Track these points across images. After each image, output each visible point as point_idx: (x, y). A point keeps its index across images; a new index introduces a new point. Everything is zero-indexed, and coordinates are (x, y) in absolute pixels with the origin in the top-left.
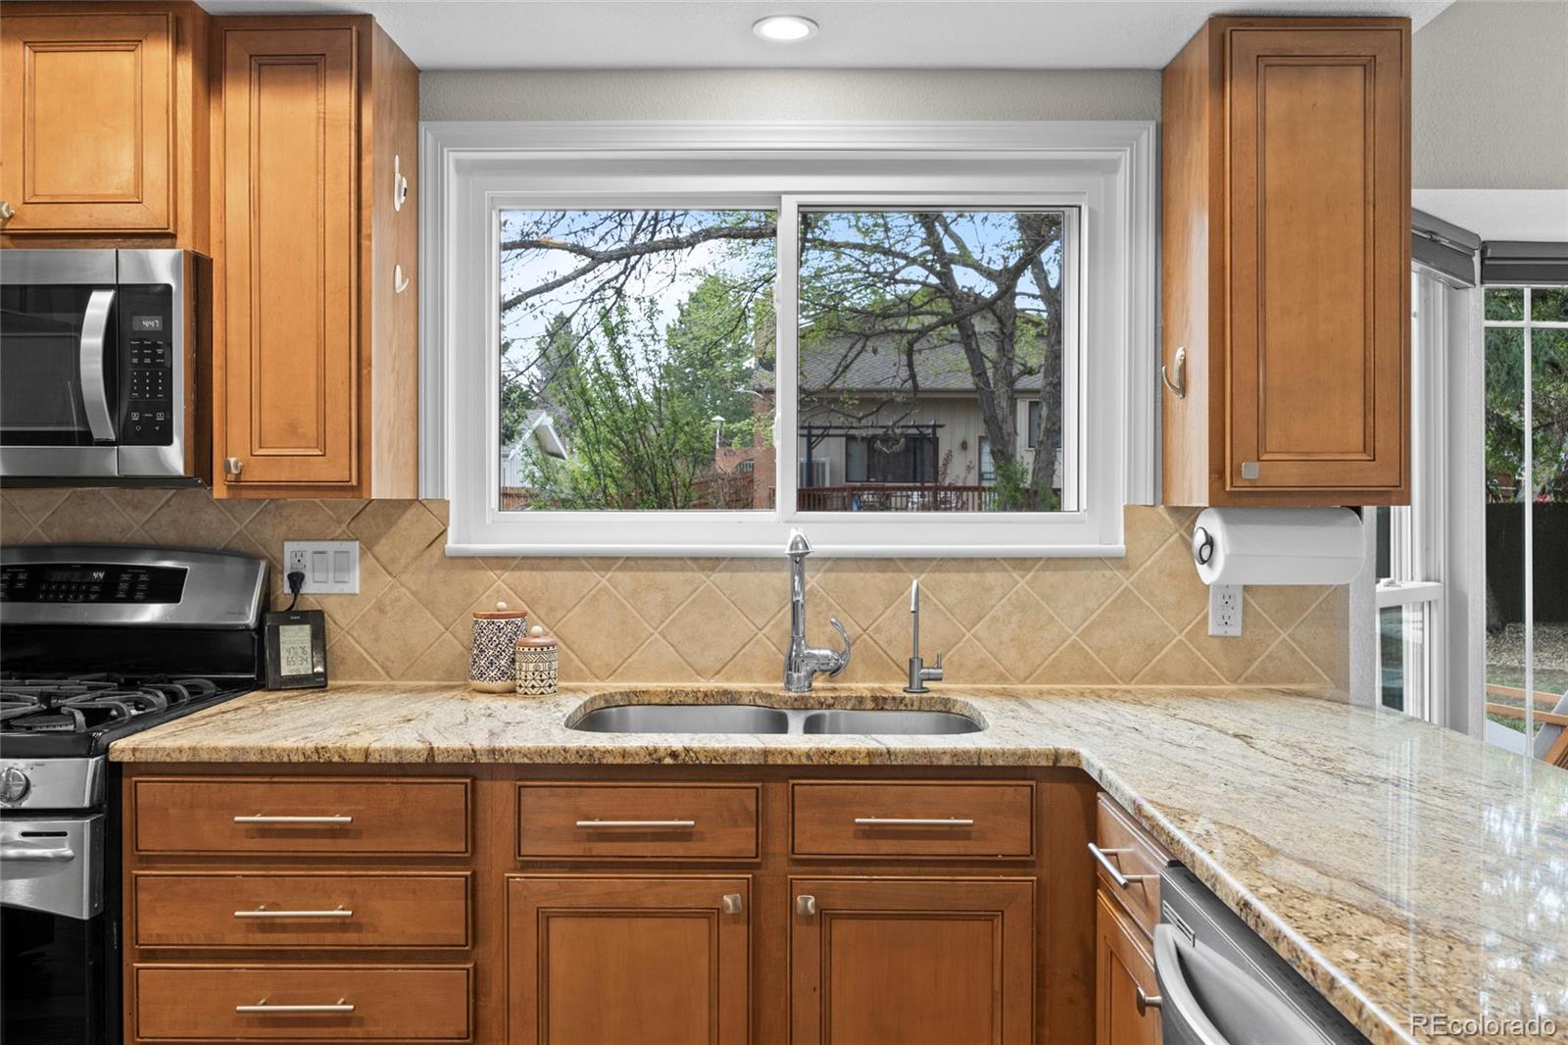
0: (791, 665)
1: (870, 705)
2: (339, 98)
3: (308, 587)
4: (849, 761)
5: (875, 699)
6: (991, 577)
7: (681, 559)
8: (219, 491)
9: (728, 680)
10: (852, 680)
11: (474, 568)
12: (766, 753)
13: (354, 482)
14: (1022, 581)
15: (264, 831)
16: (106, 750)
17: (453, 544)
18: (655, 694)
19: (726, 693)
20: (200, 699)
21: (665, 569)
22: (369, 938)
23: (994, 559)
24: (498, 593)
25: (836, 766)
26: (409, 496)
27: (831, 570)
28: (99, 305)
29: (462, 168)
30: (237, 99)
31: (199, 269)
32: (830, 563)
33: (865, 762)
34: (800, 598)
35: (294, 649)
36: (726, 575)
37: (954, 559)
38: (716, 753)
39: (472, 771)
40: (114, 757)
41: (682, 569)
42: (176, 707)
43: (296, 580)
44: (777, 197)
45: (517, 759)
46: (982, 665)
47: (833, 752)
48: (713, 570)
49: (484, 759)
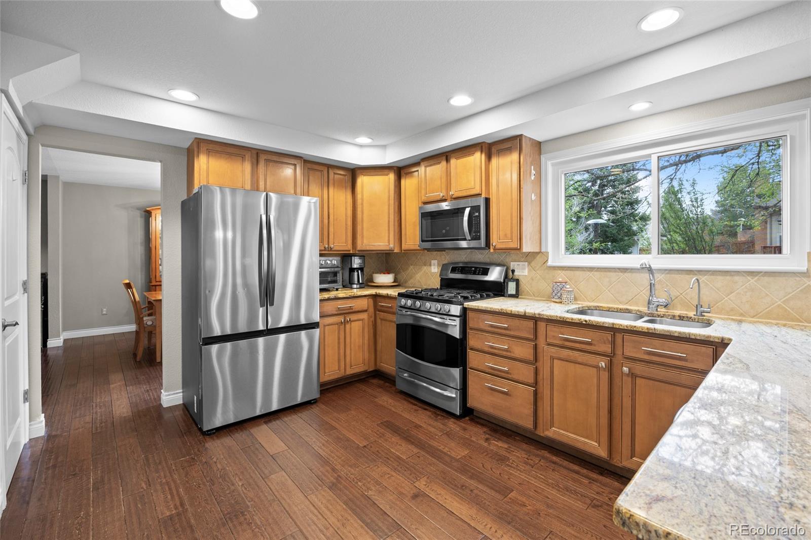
0: (649, 303)
1: (678, 318)
2: (515, 156)
3: (516, 273)
4: (640, 330)
5: (680, 316)
6: (736, 278)
7: (614, 269)
8: (492, 250)
9: (631, 306)
10: (676, 310)
11: (555, 270)
12: (613, 324)
13: (519, 248)
14: (752, 281)
15: (492, 326)
16: (463, 305)
17: (550, 263)
18: (604, 307)
19: (627, 309)
20: (488, 297)
21: (610, 271)
22: (512, 355)
23: (739, 272)
24: (561, 276)
25: (636, 331)
26: (538, 251)
27: (668, 273)
28: (467, 211)
29: (553, 165)
30: (494, 161)
31: (487, 200)
32: (667, 272)
33: (646, 331)
34: (653, 282)
35: (511, 288)
36: (630, 274)
37: (720, 271)
38: (598, 322)
39: (536, 319)
40: (464, 306)
41: (615, 272)
42: (482, 298)
43: (513, 271)
44: (650, 156)
45: (545, 317)
46: (732, 310)
47: (635, 327)
48: (625, 272)
49: (537, 316)
